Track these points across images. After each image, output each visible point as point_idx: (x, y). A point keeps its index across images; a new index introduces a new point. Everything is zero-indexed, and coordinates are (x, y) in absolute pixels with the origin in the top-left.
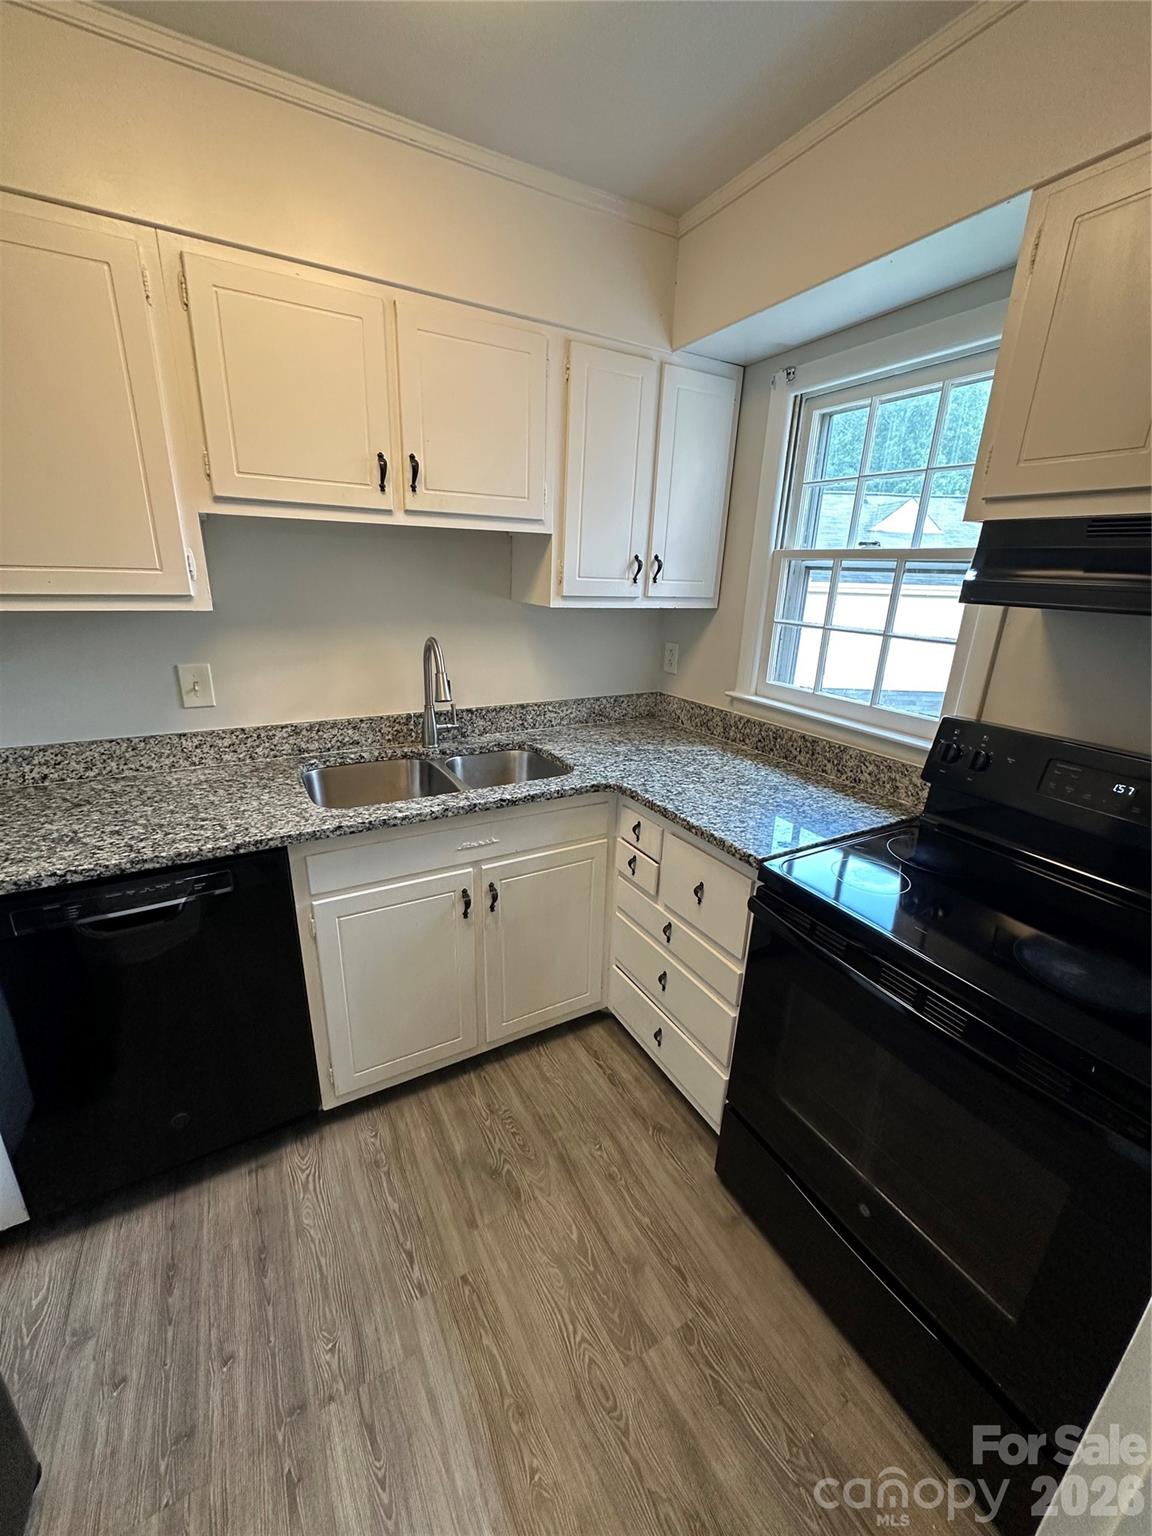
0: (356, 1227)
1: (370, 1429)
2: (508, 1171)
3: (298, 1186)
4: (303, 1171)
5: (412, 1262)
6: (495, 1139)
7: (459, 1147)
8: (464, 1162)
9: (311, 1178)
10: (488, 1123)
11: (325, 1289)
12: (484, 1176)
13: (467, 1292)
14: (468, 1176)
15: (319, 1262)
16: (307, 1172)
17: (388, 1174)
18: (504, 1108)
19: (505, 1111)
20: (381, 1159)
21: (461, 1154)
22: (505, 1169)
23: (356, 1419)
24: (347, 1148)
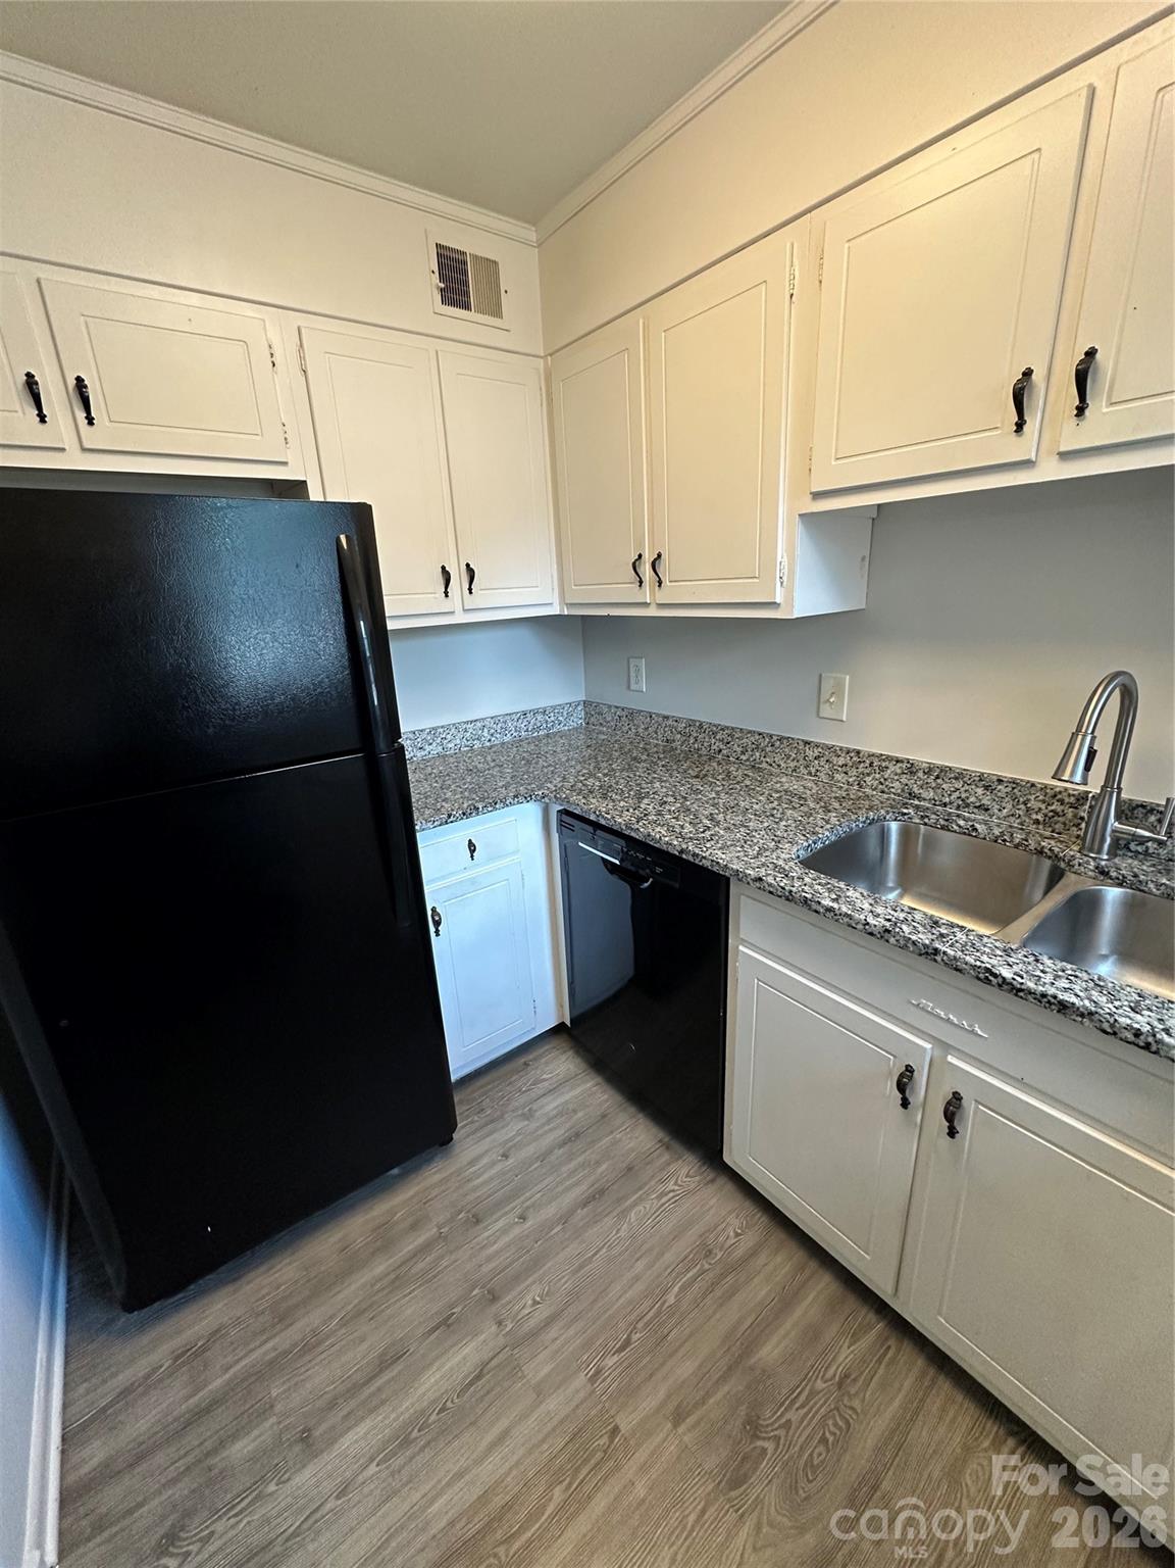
0: (640, 1266)
1: (478, 1377)
2: (764, 1450)
3: (661, 1188)
4: (676, 1183)
5: (620, 1350)
6: (802, 1406)
7: (770, 1352)
8: (752, 1369)
9: (671, 1194)
10: (820, 1385)
11: (581, 1267)
12: (743, 1411)
13: (601, 1442)
14: (735, 1385)
15: (602, 1247)
16: (677, 1188)
17: (703, 1272)
18: (856, 1404)
19: (852, 1408)
20: (716, 1254)
21: (760, 1359)
22: (766, 1444)
23: (486, 1358)
24: (712, 1212)
